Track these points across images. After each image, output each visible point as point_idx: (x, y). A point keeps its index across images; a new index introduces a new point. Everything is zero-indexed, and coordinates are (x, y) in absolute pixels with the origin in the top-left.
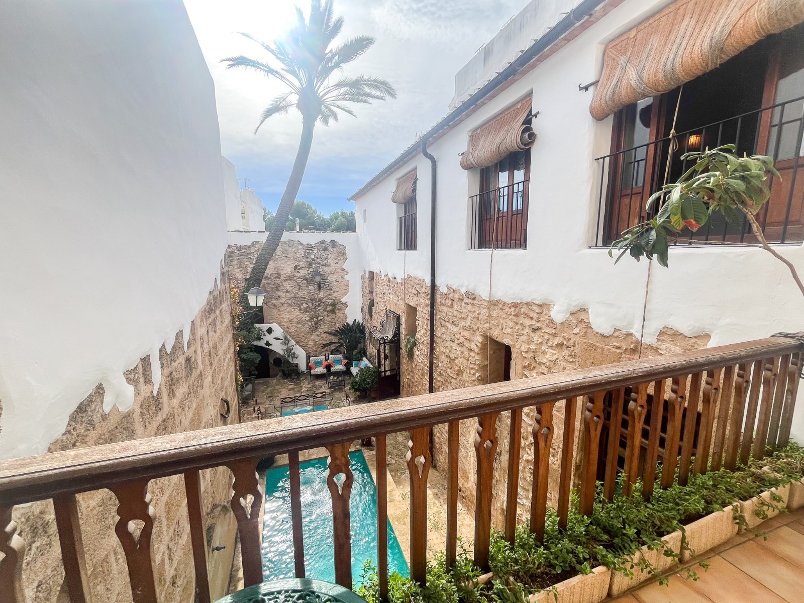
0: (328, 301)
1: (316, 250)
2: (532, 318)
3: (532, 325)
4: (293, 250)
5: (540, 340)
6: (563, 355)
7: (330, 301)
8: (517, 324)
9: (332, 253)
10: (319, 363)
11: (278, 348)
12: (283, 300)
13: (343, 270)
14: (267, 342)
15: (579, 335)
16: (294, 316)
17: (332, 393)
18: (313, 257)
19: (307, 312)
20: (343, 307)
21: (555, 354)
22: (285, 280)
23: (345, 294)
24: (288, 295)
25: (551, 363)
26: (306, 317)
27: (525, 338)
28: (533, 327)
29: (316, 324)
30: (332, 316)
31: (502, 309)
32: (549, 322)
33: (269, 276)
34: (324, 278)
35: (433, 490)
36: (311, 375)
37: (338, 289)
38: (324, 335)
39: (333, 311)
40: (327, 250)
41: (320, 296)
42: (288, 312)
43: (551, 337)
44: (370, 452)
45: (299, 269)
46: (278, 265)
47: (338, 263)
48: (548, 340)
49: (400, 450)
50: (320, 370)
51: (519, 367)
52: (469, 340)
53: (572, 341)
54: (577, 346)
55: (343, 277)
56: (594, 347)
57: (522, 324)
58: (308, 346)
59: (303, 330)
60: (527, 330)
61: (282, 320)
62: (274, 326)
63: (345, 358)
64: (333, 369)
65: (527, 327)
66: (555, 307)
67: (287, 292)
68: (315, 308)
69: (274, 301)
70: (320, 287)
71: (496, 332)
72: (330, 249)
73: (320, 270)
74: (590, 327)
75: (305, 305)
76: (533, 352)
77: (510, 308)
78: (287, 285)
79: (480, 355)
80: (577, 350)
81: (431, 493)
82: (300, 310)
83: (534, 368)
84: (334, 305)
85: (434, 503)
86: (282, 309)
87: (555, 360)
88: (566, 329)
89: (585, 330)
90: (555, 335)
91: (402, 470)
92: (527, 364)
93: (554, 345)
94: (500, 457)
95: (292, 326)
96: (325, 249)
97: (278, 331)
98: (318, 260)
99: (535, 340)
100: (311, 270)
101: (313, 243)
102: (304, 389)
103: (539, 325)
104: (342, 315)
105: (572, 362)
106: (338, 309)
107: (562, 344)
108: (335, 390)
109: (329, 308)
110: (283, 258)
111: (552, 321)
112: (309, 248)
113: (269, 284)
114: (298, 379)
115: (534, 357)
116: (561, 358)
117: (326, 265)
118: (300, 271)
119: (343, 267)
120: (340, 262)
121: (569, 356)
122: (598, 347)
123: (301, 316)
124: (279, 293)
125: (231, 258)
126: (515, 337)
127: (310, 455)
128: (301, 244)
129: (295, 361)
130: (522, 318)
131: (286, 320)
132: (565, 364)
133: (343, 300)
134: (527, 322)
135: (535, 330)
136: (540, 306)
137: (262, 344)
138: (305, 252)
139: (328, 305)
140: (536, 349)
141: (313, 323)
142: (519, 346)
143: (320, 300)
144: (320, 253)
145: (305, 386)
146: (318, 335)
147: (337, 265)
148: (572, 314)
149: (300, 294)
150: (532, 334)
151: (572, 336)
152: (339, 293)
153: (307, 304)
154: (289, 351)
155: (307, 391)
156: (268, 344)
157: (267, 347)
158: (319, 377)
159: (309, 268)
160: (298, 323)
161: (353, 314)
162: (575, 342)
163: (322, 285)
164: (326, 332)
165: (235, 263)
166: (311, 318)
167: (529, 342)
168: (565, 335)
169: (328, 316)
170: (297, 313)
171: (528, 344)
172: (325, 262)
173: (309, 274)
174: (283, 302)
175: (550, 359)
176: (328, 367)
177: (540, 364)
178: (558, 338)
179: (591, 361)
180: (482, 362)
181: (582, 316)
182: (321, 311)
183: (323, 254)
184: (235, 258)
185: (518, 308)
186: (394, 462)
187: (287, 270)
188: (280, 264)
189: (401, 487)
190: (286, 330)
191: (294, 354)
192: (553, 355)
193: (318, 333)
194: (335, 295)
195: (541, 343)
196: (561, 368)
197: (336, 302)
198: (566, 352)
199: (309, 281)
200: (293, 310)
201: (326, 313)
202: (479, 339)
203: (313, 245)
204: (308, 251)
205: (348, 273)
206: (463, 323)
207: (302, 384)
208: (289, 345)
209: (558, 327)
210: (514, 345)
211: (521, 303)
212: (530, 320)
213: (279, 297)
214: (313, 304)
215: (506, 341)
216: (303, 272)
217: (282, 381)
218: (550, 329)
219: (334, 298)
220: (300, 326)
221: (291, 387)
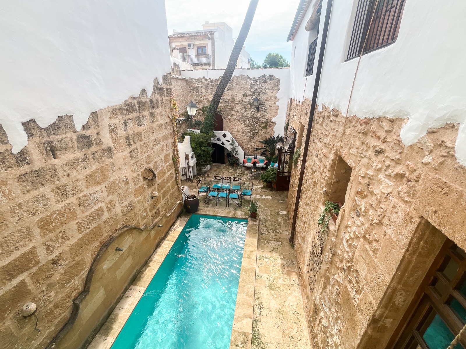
0: (263, 120)
1: (259, 82)
2: (379, 138)
3: (376, 146)
4: (244, 82)
5: (380, 166)
6: (400, 189)
7: (264, 120)
8: (363, 144)
9: (270, 84)
10: (249, 160)
11: (228, 147)
12: (235, 117)
13: (276, 98)
14: (223, 142)
15: (430, 166)
16: (241, 128)
17: (252, 179)
18: (256, 87)
19: (248, 126)
20: (273, 125)
21: (391, 186)
22: (237, 104)
23: (274, 116)
24: (238, 114)
25: (382, 195)
26: (247, 130)
27: (365, 161)
28: (377, 149)
29: (254, 135)
30: (264, 130)
31: (355, 126)
32: (395, 144)
33: (228, 100)
34: (262, 103)
35: (283, 261)
36: (243, 166)
37: (270, 112)
38: (258, 143)
39: (265, 127)
40: (266, 82)
41: (258, 116)
42: (237, 125)
43: (393, 164)
44: (252, 222)
45: (246, 96)
46: (233, 93)
47: (272, 92)
48: (388, 167)
49: (275, 227)
50: (250, 164)
51: (353, 192)
52: (326, 157)
53: (416, 174)
54: (421, 182)
55: (275, 103)
56: (446, 189)
57: (367, 144)
58: (248, 148)
59: (245, 138)
60: (371, 152)
61: (233, 130)
62: (228, 133)
63: (267, 159)
64: (257, 165)
65: (372, 148)
66: (409, 123)
67: (238, 112)
68: (254, 124)
69: (230, 118)
70: (258, 109)
71: (344, 152)
72: (268, 81)
73: (260, 97)
74: (453, 156)
75: (248, 122)
76: (370, 178)
77: (361, 125)
78: (238, 107)
79: (330, 172)
80: (419, 187)
81: (281, 262)
82: (245, 124)
83: (366, 196)
84: (266, 123)
85: (279, 270)
86: (234, 123)
87: (388, 194)
88: (414, 154)
89: (442, 159)
90: (398, 162)
91: (269, 240)
92: (360, 190)
93: (393, 174)
94: (321, 264)
95: (239, 135)
96: (265, 82)
97: (229, 137)
98: (259, 90)
99: (375, 164)
100: (254, 97)
101: (257, 77)
102: (237, 174)
103: (383, 146)
104: (271, 130)
105: (406, 202)
106: (269, 126)
107: (402, 176)
108: (254, 178)
109: (263, 125)
110: (237, 88)
111: (399, 142)
112: (254, 81)
113: (227, 106)
114: (237, 167)
115: (369, 185)
116: (396, 193)
117: (265, 94)
118: (247, 98)
119: (276, 96)
120: (274, 92)
121: (406, 193)
122: (453, 190)
123: (245, 128)
124: (233, 112)
125: (207, 88)
126: (359, 158)
127: (217, 213)
128: (249, 78)
129: (237, 156)
130: (370, 137)
131: (236, 130)
132: (397, 201)
133: (273, 120)
134: (373, 142)
135: (379, 152)
136: (392, 121)
137: (220, 143)
138: (251, 84)
139: (262, 123)
140: (373, 176)
141: (252, 134)
142: (358, 168)
143: (258, 119)
144: (261, 85)
145: (239, 172)
146: (254, 143)
147: (272, 94)
148: (431, 133)
149: (246, 114)
150: (374, 158)
151: (419, 166)
152: (271, 115)
153: (249, 121)
154: (234, 149)
155: (238, 175)
156: (223, 143)
157: (223, 145)
158: (249, 168)
159: (253, 96)
160: (243, 133)
161: (279, 131)
162: (420, 175)
163: (260, 108)
164: (259, 141)
165: (209, 91)
166: (251, 131)
167: (368, 166)
168: (410, 163)
169: (262, 130)
170: (243, 126)
171: (368, 169)
172: (264, 91)
173: (252, 100)
174: (234, 118)
175: (383, 191)
176: (255, 163)
177: (372, 193)
178: (401, 166)
179: (435, 209)
180: (330, 179)
181: (446, 138)
182: (258, 126)
183: (263, 85)
184: (210, 88)
185: (369, 125)
186: (267, 233)
187: (239, 96)
188: (235, 92)
189: (263, 251)
190: (235, 137)
191: (237, 152)
192: (388, 186)
193: (254, 141)
194: (268, 116)
195: (379, 170)
196: (391, 205)
197: (269, 121)
198: (404, 187)
199: (251, 105)
200: (240, 124)
201: (260, 128)
202: (332, 156)
203: (257, 79)
204: (253, 83)
205: (279, 100)
206: (325, 141)
207: (237, 171)
208: (235, 146)
209: (405, 151)
210: (355, 167)
211: (373, 118)
212: (377, 140)
213: (233, 114)
214: (253, 121)
215: (350, 162)
216: (249, 99)
217: (227, 167)
218: (395, 153)
219: (267, 118)
220: (244, 135)
221: (230, 171)
